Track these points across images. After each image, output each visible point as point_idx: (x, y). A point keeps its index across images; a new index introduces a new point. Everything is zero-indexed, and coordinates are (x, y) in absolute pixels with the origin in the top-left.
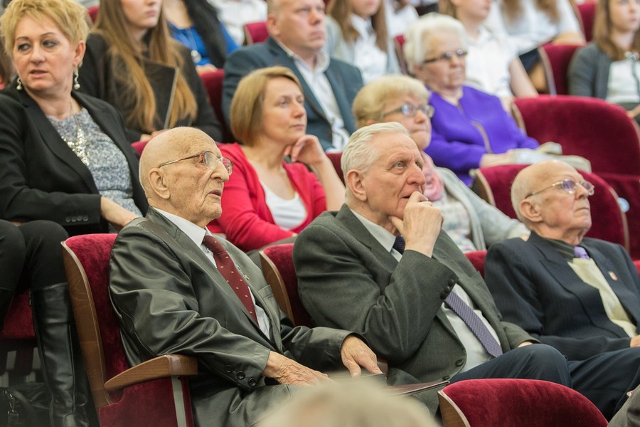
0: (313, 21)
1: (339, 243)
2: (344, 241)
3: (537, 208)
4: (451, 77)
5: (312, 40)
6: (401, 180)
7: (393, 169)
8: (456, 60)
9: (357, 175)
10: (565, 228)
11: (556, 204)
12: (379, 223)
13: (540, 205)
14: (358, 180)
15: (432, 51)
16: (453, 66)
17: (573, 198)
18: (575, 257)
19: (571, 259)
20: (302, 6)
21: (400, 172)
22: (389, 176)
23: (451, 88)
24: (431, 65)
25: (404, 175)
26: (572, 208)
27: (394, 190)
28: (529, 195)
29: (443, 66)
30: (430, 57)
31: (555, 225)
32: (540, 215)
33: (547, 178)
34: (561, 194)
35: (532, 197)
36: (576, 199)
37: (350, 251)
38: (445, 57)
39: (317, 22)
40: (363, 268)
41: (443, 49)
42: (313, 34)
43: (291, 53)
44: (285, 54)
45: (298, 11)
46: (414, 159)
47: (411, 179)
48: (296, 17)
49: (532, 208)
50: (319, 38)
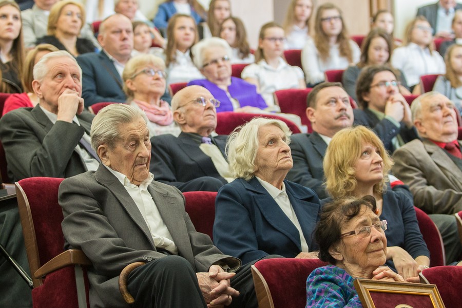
0: (123, 38)
1: (20, 121)
2: (24, 120)
3: (182, 115)
4: (219, 73)
5: (121, 50)
6: (60, 86)
7: (56, 79)
8: (221, 63)
9: (38, 83)
10: (198, 127)
11: (193, 113)
12: (52, 112)
13: (184, 113)
14: (39, 86)
15: (207, 59)
16: (219, 67)
17: (204, 108)
18: (202, 143)
19: (200, 144)
20: (117, 30)
21: (60, 81)
22: (53, 83)
23: (220, 79)
24: (207, 68)
25: (63, 83)
26: (202, 115)
27: (55, 91)
28: (179, 108)
29: (213, 67)
30: (205, 63)
31: (192, 126)
32: (184, 119)
33: (189, 97)
34: (196, 107)
35: (180, 109)
36: (205, 109)
37: (26, 126)
38: (215, 61)
39: (124, 39)
40: (33, 136)
41: (213, 57)
42: (122, 46)
43: (111, 57)
44: (108, 58)
45: (114, 32)
46: (69, 72)
47: (66, 85)
48: (113, 36)
49: (180, 116)
50: (126, 48)
